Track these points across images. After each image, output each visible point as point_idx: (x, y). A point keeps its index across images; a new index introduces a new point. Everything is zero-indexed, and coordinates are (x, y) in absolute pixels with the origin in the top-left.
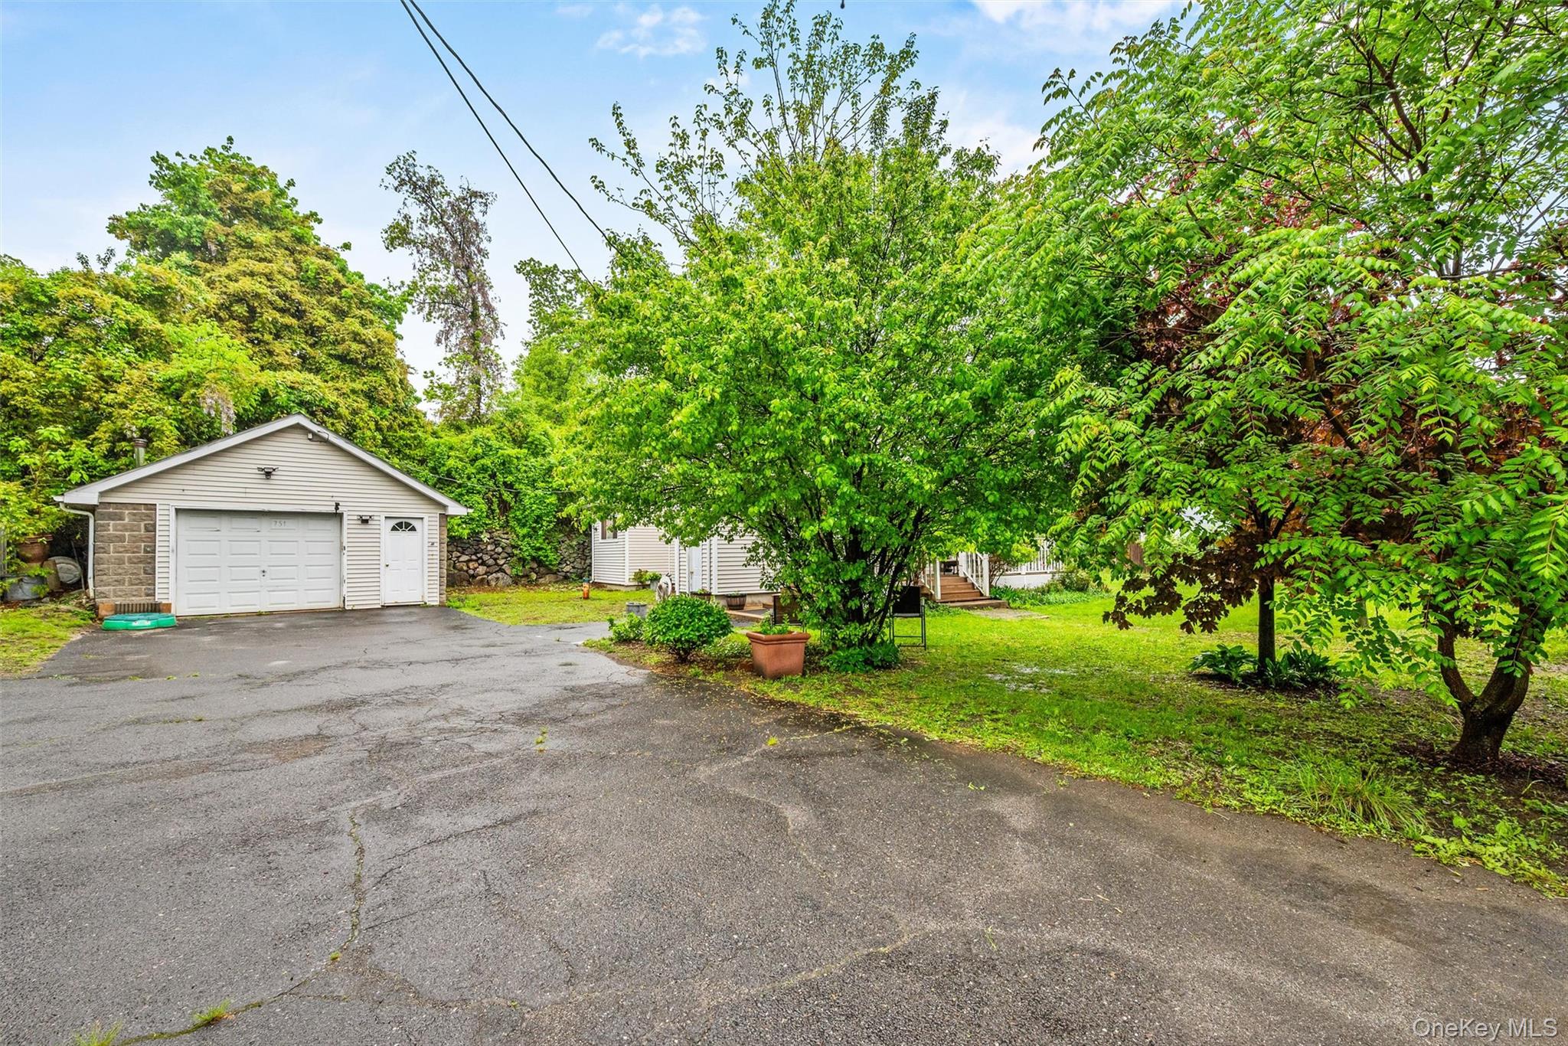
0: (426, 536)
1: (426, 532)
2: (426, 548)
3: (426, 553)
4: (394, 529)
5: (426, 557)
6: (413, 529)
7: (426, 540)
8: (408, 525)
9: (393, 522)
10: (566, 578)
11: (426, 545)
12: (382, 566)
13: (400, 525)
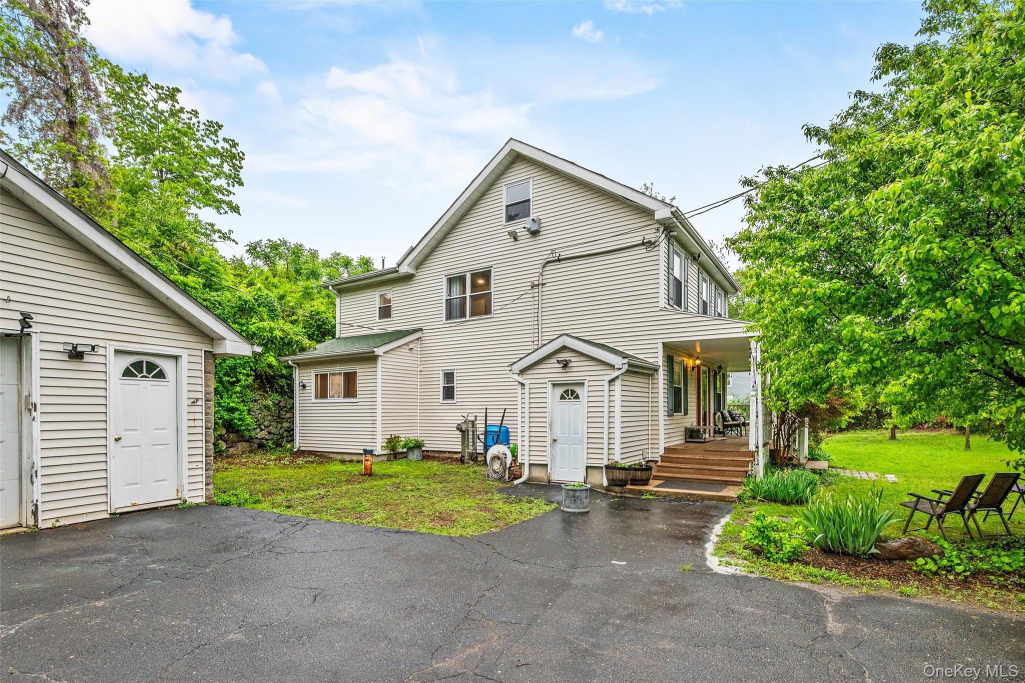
0: (185, 387)
1: (185, 380)
2: (184, 409)
3: (185, 416)
4: (127, 373)
5: (185, 424)
6: (161, 375)
7: (185, 395)
8: (151, 367)
9: (129, 360)
10: (261, 446)
11: (185, 402)
12: (111, 442)
13: (138, 366)
